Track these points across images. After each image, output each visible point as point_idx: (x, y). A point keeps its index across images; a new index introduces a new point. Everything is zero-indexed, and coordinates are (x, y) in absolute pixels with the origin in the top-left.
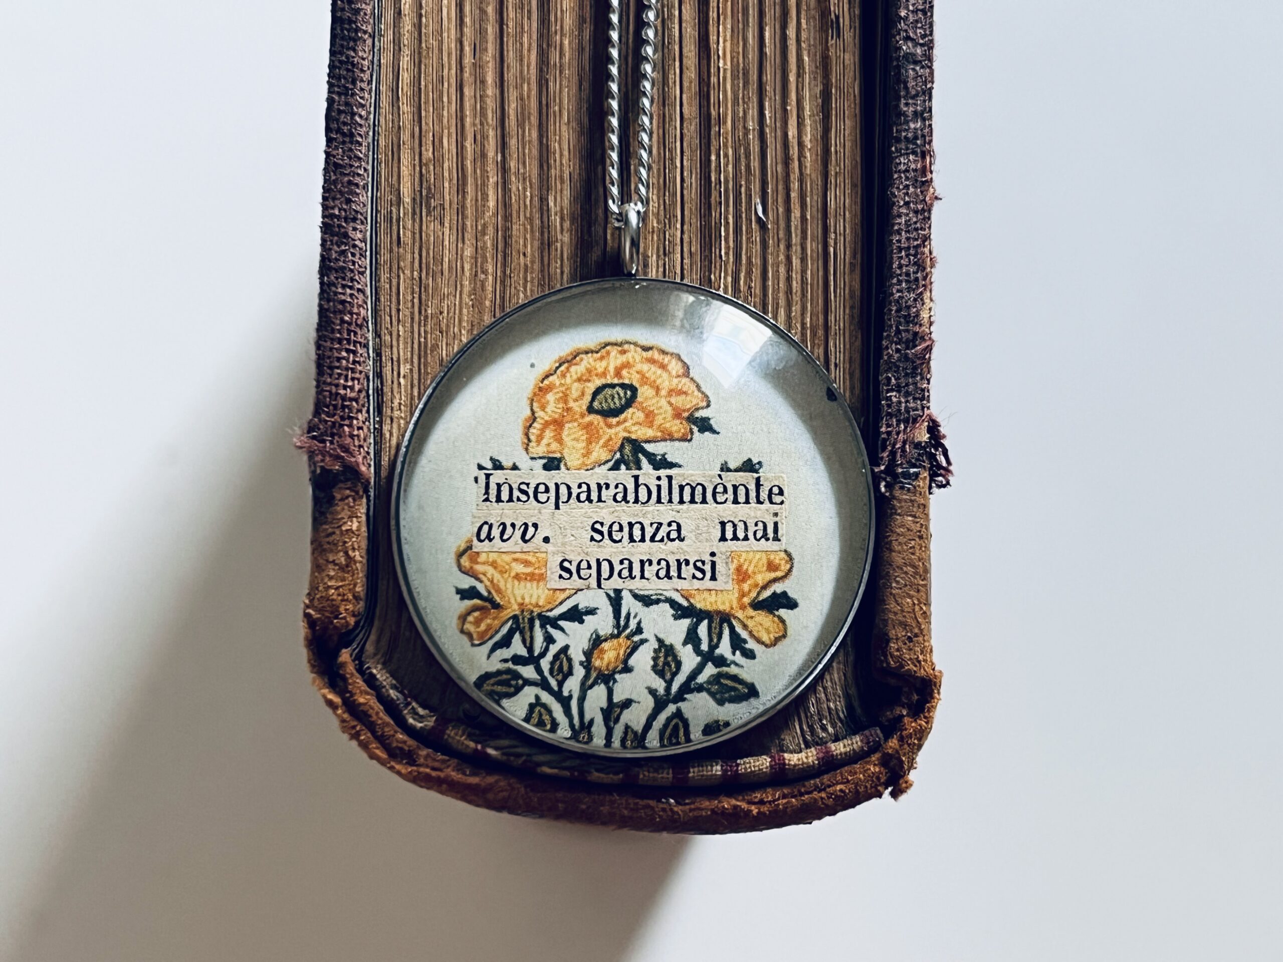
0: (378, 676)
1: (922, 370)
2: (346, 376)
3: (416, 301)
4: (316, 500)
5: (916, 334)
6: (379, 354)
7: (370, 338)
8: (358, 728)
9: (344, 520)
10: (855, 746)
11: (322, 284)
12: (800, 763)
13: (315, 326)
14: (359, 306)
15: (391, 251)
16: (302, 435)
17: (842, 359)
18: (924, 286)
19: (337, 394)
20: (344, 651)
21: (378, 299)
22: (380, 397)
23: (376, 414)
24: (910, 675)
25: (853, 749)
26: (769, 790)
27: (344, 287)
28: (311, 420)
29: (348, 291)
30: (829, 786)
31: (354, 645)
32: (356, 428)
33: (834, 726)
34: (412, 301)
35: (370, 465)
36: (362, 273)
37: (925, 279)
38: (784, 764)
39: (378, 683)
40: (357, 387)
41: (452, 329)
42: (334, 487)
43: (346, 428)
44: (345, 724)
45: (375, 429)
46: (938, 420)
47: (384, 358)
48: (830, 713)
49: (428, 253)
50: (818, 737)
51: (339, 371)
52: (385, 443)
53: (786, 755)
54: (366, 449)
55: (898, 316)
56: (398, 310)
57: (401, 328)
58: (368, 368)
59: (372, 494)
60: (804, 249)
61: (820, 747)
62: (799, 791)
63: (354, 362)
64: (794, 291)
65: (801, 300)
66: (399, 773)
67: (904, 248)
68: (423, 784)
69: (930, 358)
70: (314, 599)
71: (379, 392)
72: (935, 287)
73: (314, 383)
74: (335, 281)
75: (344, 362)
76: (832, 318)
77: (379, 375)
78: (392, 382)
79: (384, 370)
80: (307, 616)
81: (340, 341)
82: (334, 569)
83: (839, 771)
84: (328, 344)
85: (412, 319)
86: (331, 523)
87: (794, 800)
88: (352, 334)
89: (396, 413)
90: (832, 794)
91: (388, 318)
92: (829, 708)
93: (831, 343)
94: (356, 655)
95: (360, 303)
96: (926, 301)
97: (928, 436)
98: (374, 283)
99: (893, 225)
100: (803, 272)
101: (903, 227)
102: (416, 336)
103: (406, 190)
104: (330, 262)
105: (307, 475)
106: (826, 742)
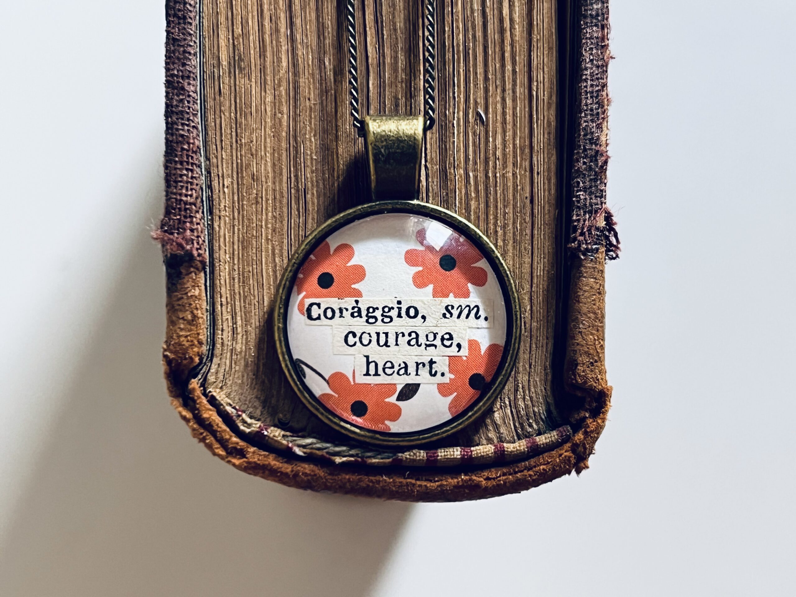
0: (218, 397)
1: (601, 177)
2: (187, 188)
3: (234, 134)
4: (169, 276)
5: (597, 152)
6: (209, 172)
7: (202, 161)
8: (204, 434)
9: (189, 289)
10: (553, 438)
11: (167, 123)
12: (515, 450)
13: (163, 153)
14: (194, 138)
15: (215, 99)
16: (157, 230)
17: (542, 169)
18: (602, 118)
19: (181, 200)
20: (193, 380)
21: (206, 134)
22: (211, 202)
23: (208, 214)
24: (592, 389)
25: (552, 441)
26: (493, 470)
27: (183, 124)
28: (164, 219)
29: (186, 128)
30: (535, 467)
31: (200, 376)
32: (195, 224)
33: (537, 423)
34: (231, 134)
35: (205, 250)
36: (195, 115)
37: (604, 113)
38: (504, 451)
39: (217, 402)
40: (195, 195)
41: (259, 153)
42: (182, 265)
43: (188, 224)
44: (196, 432)
45: (208, 224)
46: (611, 212)
47: (212, 175)
48: (535, 415)
49: (241, 100)
50: (527, 431)
51: (182, 184)
52: (216, 234)
53: (505, 445)
54: (203, 239)
55: (584, 139)
56: (222, 141)
57: (223, 153)
58: (202, 182)
59: (208, 270)
60: (514, 92)
61: (528, 439)
62: (514, 470)
63: (192, 178)
64: (508, 122)
65: (513, 128)
66: (234, 465)
67: (590, 91)
68: (251, 472)
69: (606, 168)
70: (170, 344)
71: (210, 199)
72: (610, 119)
73: (164, 193)
74: (176, 121)
75: (185, 178)
76: (535, 140)
77: (210, 187)
78: (219, 191)
79: (213, 183)
80: (165, 356)
81: (181, 163)
82: (183, 323)
83: (541, 456)
84: (173, 165)
85: (231, 146)
86: (180, 290)
87: (511, 477)
88: (190, 158)
89: (223, 213)
90: (537, 472)
91: (214, 147)
92: (534, 411)
93: (535, 159)
94: (201, 384)
95: (195, 136)
96: (604, 129)
97: (605, 223)
98: (203, 122)
99: (582, 75)
100: (514, 108)
101: (589, 77)
102: (234, 158)
103: (223, 56)
104: (172, 107)
105: (162, 259)
106: (532, 435)
